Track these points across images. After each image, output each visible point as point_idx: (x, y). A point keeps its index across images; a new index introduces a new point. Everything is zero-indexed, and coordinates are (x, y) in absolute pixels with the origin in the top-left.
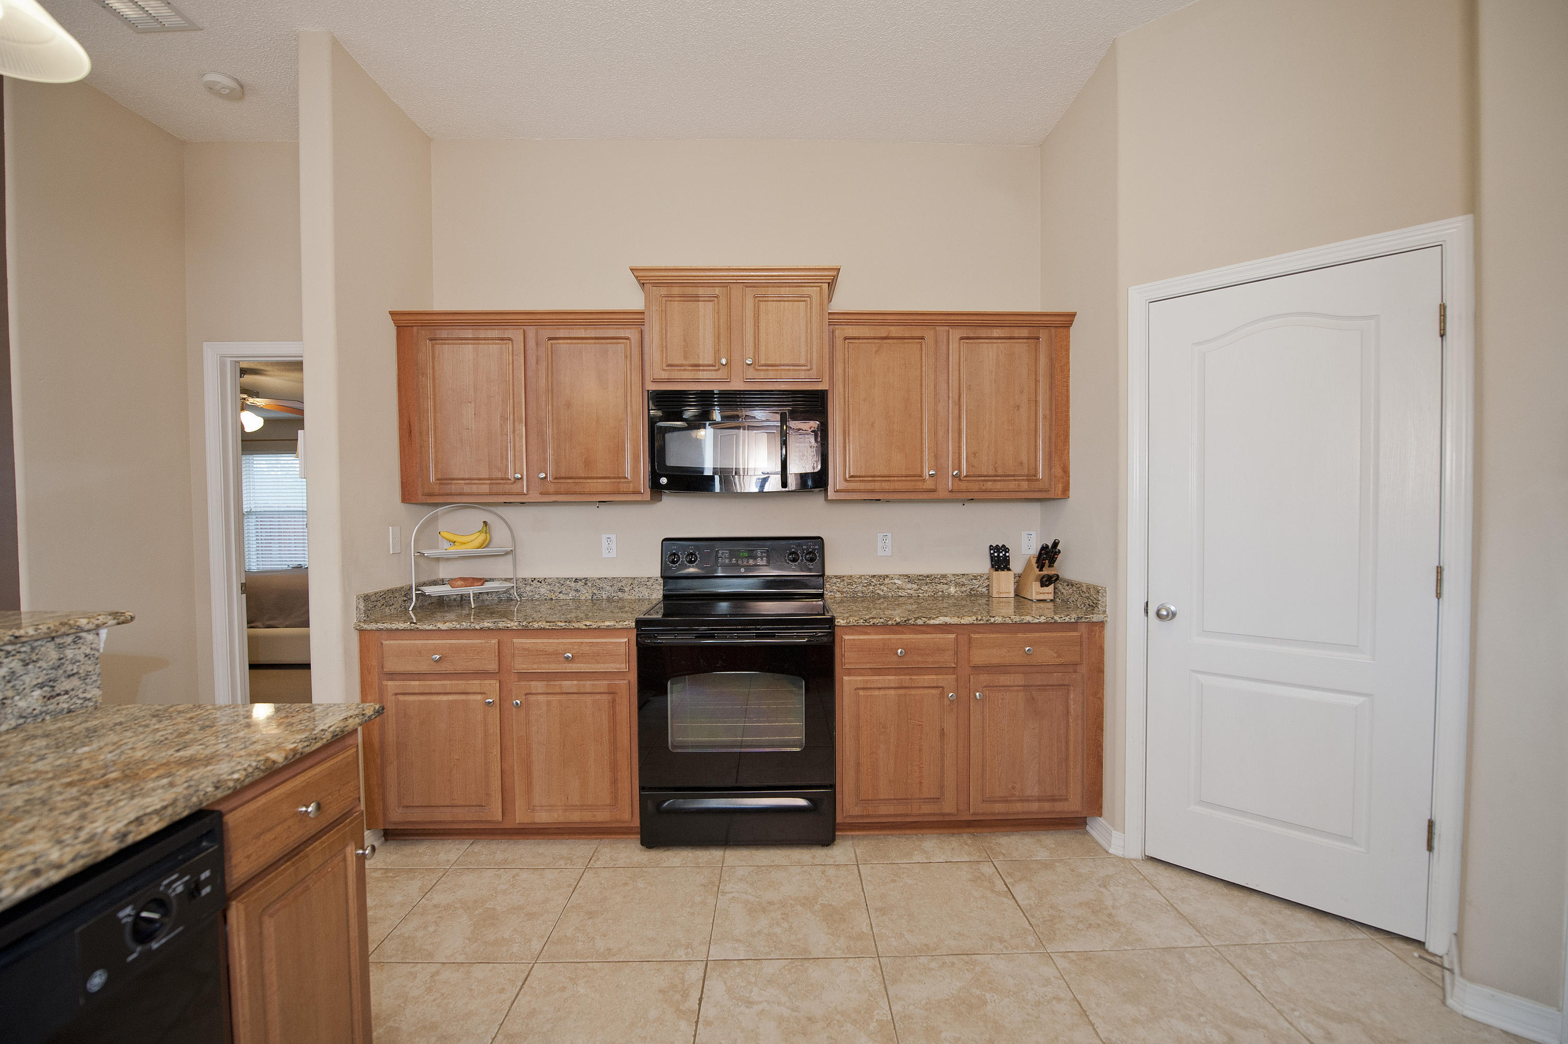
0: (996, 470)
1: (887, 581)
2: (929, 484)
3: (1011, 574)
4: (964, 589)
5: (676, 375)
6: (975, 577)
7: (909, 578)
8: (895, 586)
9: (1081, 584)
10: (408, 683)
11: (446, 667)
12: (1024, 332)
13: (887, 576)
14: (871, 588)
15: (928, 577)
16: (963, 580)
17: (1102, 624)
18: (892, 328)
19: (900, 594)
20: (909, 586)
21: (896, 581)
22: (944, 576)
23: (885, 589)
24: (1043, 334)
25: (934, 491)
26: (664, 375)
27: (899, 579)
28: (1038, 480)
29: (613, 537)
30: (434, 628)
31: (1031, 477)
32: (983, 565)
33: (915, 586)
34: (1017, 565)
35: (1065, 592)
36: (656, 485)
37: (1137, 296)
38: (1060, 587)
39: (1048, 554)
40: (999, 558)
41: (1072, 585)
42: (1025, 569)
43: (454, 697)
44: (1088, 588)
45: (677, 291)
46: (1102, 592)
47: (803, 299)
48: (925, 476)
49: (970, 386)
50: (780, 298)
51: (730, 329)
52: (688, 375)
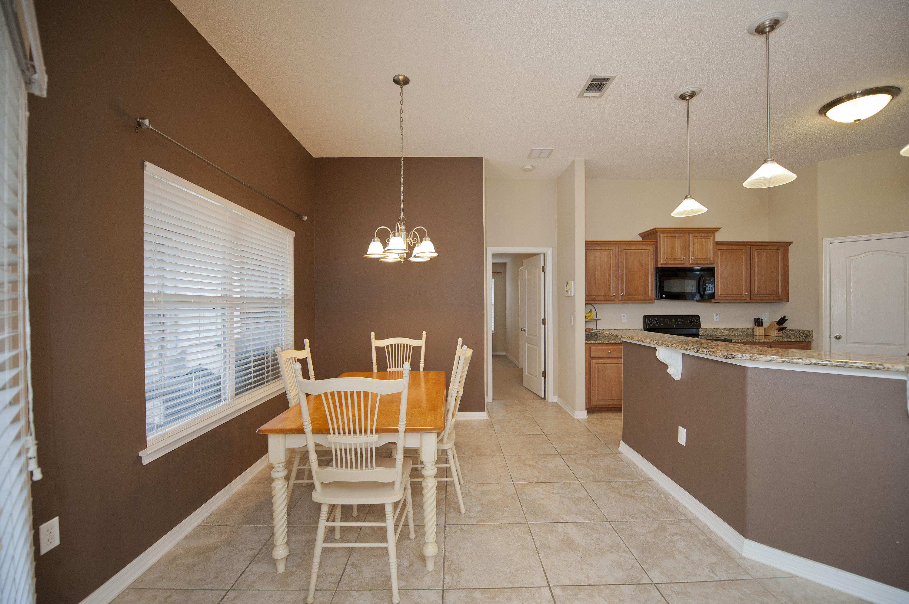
0: (766, 293)
1: (718, 330)
2: (745, 298)
3: (763, 328)
4: (744, 333)
5: (669, 262)
6: (748, 329)
7: (726, 329)
8: (721, 332)
9: (800, 330)
10: (599, 360)
11: (611, 355)
12: (775, 248)
14: (713, 332)
15: (732, 329)
16: (744, 330)
17: (810, 342)
18: (733, 246)
19: (723, 335)
20: (726, 332)
21: (722, 330)
22: (738, 329)
23: (718, 333)
24: (781, 248)
25: (746, 299)
26: (665, 262)
27: (723, 329)
28: (779, 296)
29: (626, 315)
30: (609, 343)
31: (777, 295)
32: (750, 325)
33: (728, 332)
34: (765, 325)
35: (788, 333)
36: (661, 298)
37: (826, 241)
38: (786, 331)
39: (782, 321)
40: (758, 322)
41: (794, 330)
42: (770, 326)
43: (614, 365)
44: (804, 331)
45: (669, 235)
46: (810, 332)
47: (708, 237)
48: (744, 295)
49: (758, 265)
50: (701, 237)
51: (686, 247)
52: (673, 262)
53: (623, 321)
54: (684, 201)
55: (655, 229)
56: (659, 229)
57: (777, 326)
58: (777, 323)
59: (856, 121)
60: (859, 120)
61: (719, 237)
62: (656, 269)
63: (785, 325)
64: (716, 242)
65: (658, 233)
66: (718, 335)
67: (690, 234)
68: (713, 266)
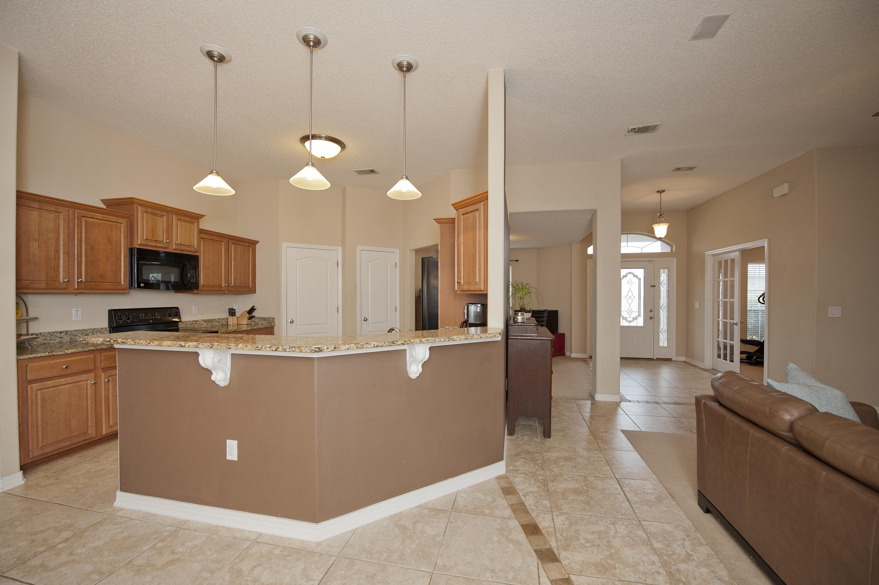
0: (241, 285)
1: (197, 323)
2: (224, 289)
3: (236, 317)
4: (220, 323)
5: (149, 243)
6: (223, 319)
7: (204, 321)
8: (200, 324)
9: (265, 318)
10: (46, 383)
12: (247, 244)
13: (198, 321)
14: (193, 325)
15: (210, 320)
16: (220, 320)
17: (273, 327)
18: (214, 237)
19: (202, 327)
20: (205, 324)
21: (200, 322)
22: (215, 319)
23: (197, 325)
24: (251, 245)
25: (225, 291)
26: (144, 243)
27: (201, 321)
28: (250, 288)
29: (80, 310)
30: (63, 353)
31: (248, 287)
32: (225, 315)
33: (206, 324)
34: (238, 314)
35: (256, 321)
36: (139, 287)
37: (284, 245)
38: (254, 319)
39: (252, 310)
40: (232, 312)
41: (260, 318)
42: (242, 315)
43: (72, 385)
44: (268, 318)
45: (149, 210)
46: (274, 318)
47: (193, 223)
48: (223, 286)
49: (234, 258)
50: (186, 221)
51: (169, 229)
52: (153, 244)
53: (74, 318)
54: (209, 175)
55: (132, 198)
56: (136, 201)
57: (248, 315)
58: (247, 313)
59: (322, 157)
60: (324, 158)
61: (205, 225)
62: (131, 250)
63: (254, 314)
64: (200, 229)
65: (136, 205)
66: (197, 328)
67: (174, 216)
68: (197, 254)
